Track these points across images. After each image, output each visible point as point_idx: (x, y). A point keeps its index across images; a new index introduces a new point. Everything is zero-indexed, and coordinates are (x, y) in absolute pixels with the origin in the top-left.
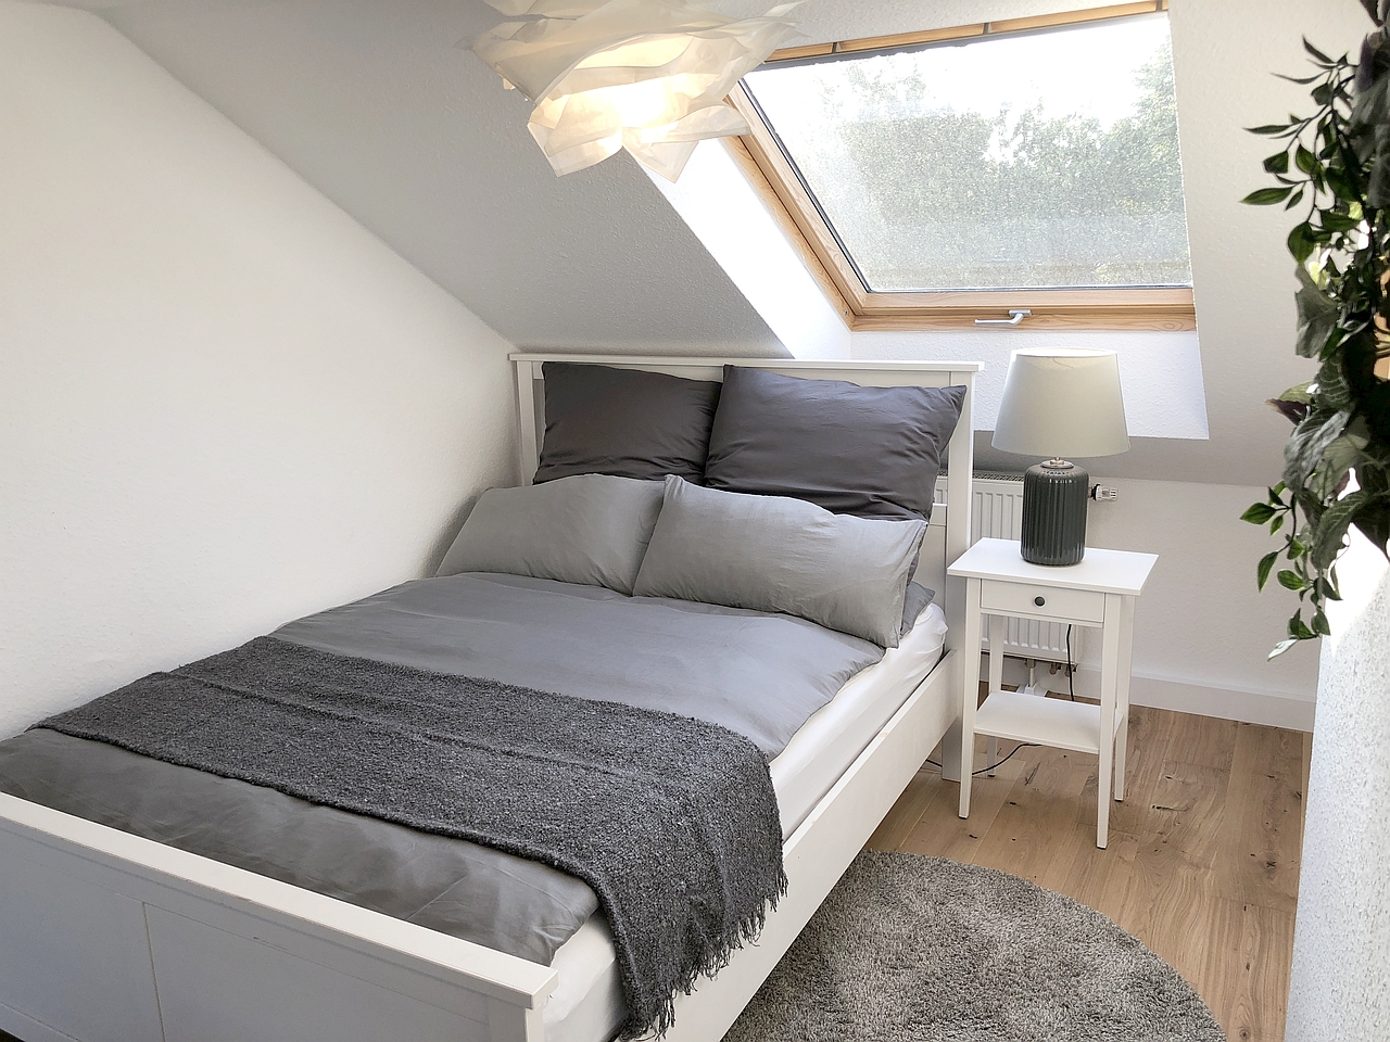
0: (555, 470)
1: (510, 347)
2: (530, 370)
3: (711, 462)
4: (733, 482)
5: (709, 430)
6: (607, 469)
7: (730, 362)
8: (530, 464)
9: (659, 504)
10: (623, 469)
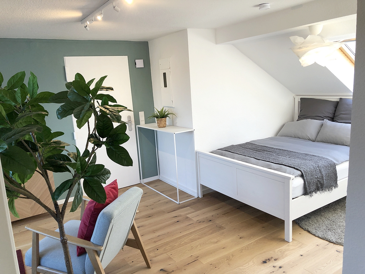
0: (301, 119)
1: (294, 95)
2: (298, 99)
3: (335, 117)
4: (339, 121)
5: (335, 111)
6: (312, 118)
7: (341, 97)
8: (297, 117)
9: (322, 125)
10: (316, 118)
